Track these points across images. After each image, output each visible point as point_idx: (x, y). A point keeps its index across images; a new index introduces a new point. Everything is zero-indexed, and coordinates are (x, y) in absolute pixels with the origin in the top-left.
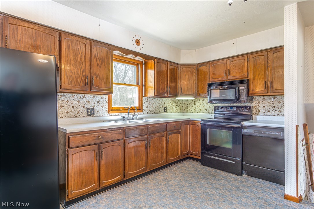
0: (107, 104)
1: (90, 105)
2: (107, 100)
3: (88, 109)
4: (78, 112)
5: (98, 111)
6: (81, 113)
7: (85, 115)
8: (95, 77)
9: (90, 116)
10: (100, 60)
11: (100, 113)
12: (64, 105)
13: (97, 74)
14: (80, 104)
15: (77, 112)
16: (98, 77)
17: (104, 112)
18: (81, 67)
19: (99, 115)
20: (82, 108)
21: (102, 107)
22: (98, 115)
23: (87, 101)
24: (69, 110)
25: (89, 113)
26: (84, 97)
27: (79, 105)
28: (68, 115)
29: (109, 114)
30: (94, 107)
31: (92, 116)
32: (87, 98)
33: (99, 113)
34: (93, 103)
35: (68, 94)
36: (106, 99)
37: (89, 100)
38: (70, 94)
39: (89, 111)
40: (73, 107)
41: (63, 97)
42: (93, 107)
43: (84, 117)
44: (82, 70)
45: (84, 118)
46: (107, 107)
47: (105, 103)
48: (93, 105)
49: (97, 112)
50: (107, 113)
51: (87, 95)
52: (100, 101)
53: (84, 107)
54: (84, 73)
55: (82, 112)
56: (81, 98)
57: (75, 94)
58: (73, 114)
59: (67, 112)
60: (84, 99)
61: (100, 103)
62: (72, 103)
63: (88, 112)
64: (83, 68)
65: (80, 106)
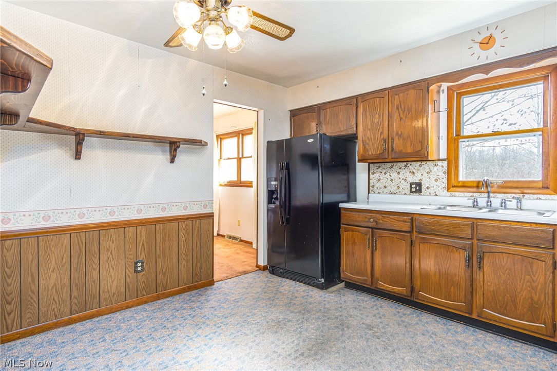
0: (446, 176)
1: (415, 178)
2: (447, 168)
3: (411, 184)
4: (398, 187)
5: (428, 188)
6: (401, 188)
7: (408, 191)
8: (396, 138)
9: (415, 194)
10: (405, 111)
11: (431, 190)
12: (381, 178)
13: (400, 133)
14: (400, 176)
15: (396, 188)
16: (401, 137)
17: (440, 188)
18: (379, 130)
19: (430, 194)
20: (403, 181)
21: (436, 180)
22: (428, 193)
23: (410, 172)
24: (387, 185)
25: (413, 190)
26: (406, 166)
27: (400, 178)
28: (386, 191)
29: (449, 194)
30: (421, 180)
31: (417, 194)
32: (410, 167)
33: (429, 190)
34: (419, 175)
35: (386, 164)
36: (443, 167)
37: (414, 170)
38: (388, 164)
39: (414, 186)
40: (392, 180)
41: (381, 168)
42: (419, 180)
43: (405, 194)
44: (379, 133)
45: (405, 196)
46: (446, 181)
47: (441, 174)
48: (420, 177)
49: (426, 189)
50: (446, 191)
51: (410, 163)
52: (431, 171)
53: (405, 180)
54: (382, 137)
55: (403, 187)
56: (402, 168)
57: (395, 164)
58: (392, 190)
59: (385, 187)
60: (406, 169)
61: (431, 173)
62: (390, 176)
63: (411, 187)
64: (380, 131)
65: (401, 180)
